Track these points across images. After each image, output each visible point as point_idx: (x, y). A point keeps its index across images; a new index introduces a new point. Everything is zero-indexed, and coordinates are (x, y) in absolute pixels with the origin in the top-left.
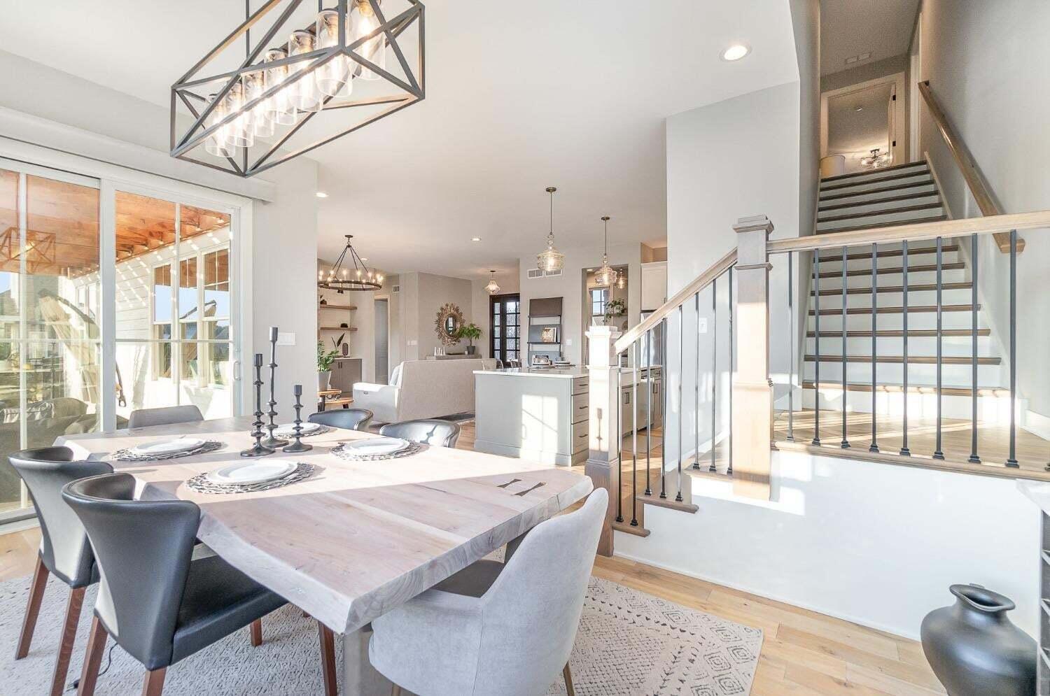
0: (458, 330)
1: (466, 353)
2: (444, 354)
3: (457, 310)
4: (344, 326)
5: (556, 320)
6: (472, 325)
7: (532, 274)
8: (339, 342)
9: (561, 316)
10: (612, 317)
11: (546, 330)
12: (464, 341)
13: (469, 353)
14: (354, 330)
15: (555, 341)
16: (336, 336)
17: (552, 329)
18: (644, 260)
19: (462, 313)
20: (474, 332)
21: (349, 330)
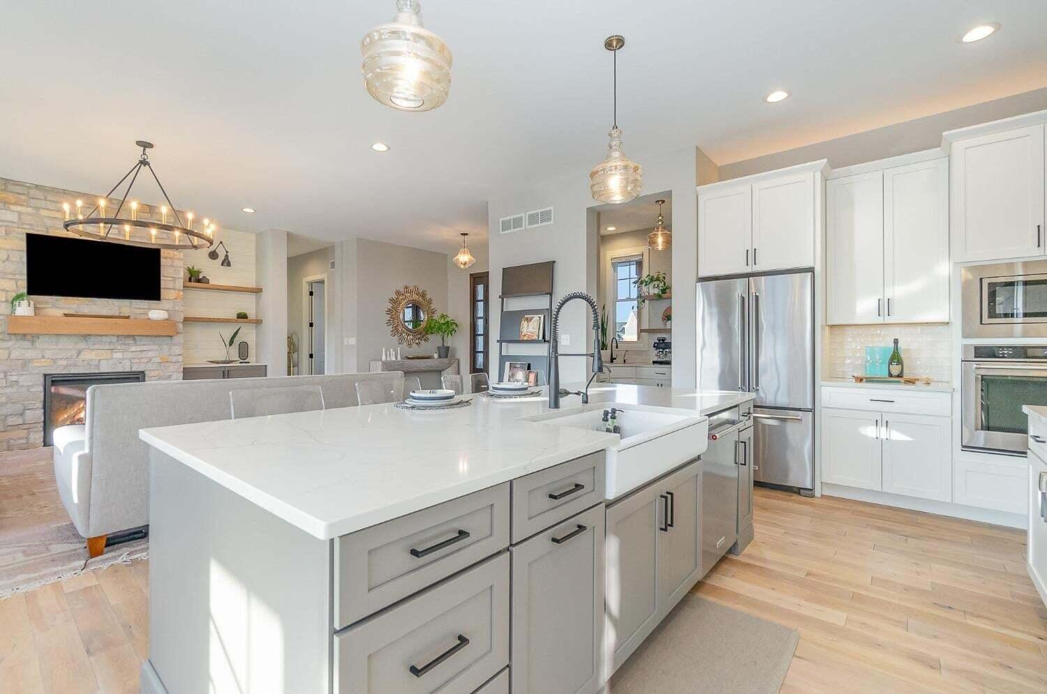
0: (423, 325)
1: (436, 356)
2: (399, 358)
3: (423, 295)
4: (242, 316)
5: (541, 302)
6: (443, 316)
7: (506, 225)
8: (231, 342)
9: (551, 294)
10: (647, 302)
11: (527, 319)
12: (434, 341)
13: (440, 357)
14: (258, 322)
15: (541, 338)
16: (228, 332)
17: (536, 317)
18: (702, 180)
19: (431, 300)
20: (449, 327)
21: (251, 322)
